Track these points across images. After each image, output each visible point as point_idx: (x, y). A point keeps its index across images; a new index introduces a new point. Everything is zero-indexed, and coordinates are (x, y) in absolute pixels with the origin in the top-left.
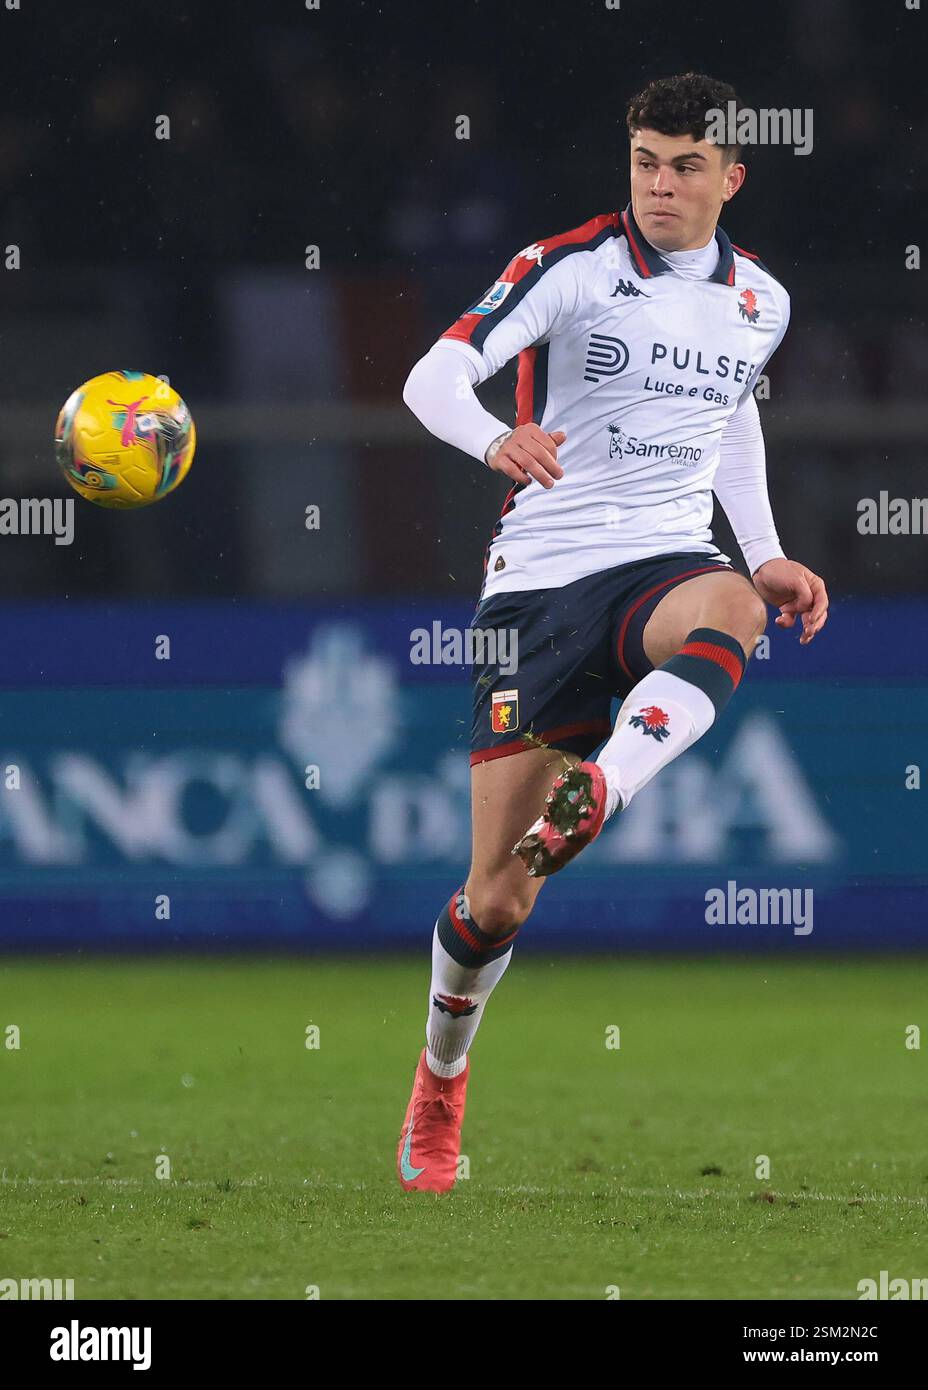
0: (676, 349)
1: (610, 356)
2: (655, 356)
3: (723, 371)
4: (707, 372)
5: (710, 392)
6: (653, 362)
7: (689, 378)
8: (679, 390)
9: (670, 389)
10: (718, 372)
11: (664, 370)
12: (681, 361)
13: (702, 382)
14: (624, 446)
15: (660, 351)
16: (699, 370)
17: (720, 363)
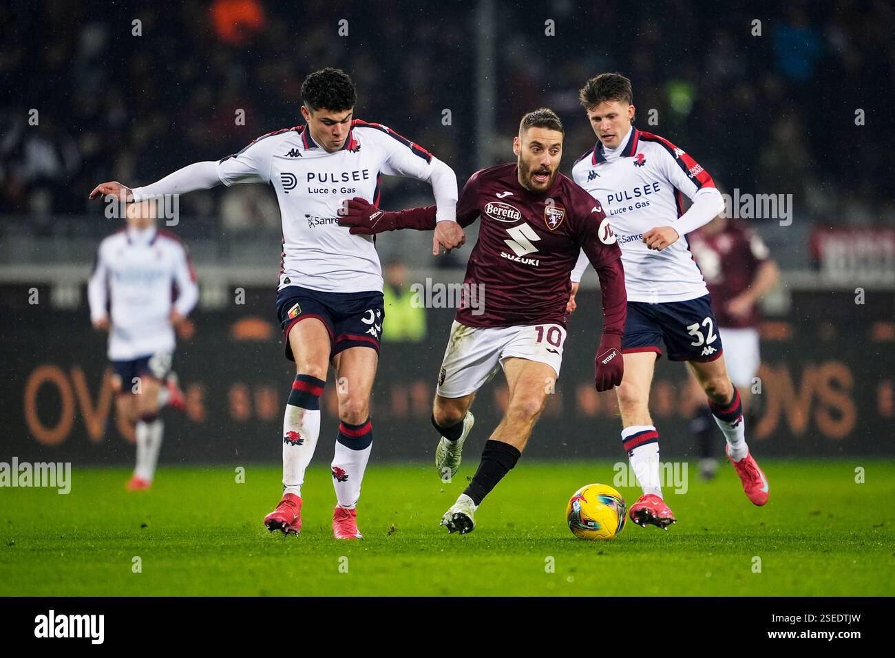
0: (319, 174)
1: (288, 181)
2: (309, 178)
3: (346, 179)
4: (338, 181)
5: (344, 189)
6: (309, 181)
7: (330, 185)
8: (326, 191)
9: (322, 191)
10: (343, 180)
11: (315, 184)
12: (323, 178)
13: (338, 186)
14: (314, 222)
15: (311, 176)
16: (333, 181)
17: (343, 176)
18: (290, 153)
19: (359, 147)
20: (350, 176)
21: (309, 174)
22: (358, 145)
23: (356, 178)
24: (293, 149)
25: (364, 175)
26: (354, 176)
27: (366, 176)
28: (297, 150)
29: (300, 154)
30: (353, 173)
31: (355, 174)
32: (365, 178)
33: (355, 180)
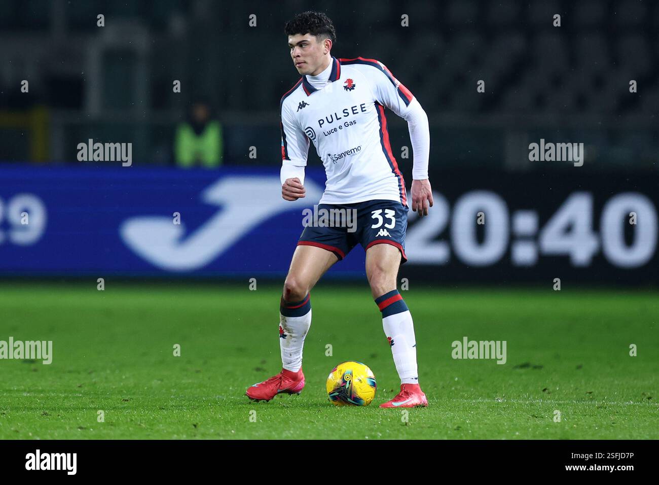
0: (326, 117)
2: (320, 125)
3: (347, 114)
4: (340, 118)
5: (346, 124)
6: (321, 127)
7: (336, 124)
8: (335, 130)
9: (332, 131)
10: (345, 116)
11: (327, 127)
12: (330, 120)
13: (341, 122)
14: (334, 159)
15: (321, 122)
16: (338, 119)
17: (344, 112)
18: (299, 107)
19: (354, 86)
20: (350, 111)
21: (319, 121)
22: (354, 83)
23: (355, 112)
24: (300, 103)
25: (362, 108)
26: (353, 111)
27: (364, 109)
28: (303, 102)
29: (306, 104)
30: (352, 108)
31: (354, 109)
32: (362, 111)
33: (354, 113)
